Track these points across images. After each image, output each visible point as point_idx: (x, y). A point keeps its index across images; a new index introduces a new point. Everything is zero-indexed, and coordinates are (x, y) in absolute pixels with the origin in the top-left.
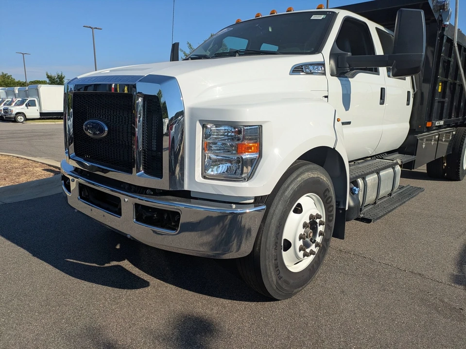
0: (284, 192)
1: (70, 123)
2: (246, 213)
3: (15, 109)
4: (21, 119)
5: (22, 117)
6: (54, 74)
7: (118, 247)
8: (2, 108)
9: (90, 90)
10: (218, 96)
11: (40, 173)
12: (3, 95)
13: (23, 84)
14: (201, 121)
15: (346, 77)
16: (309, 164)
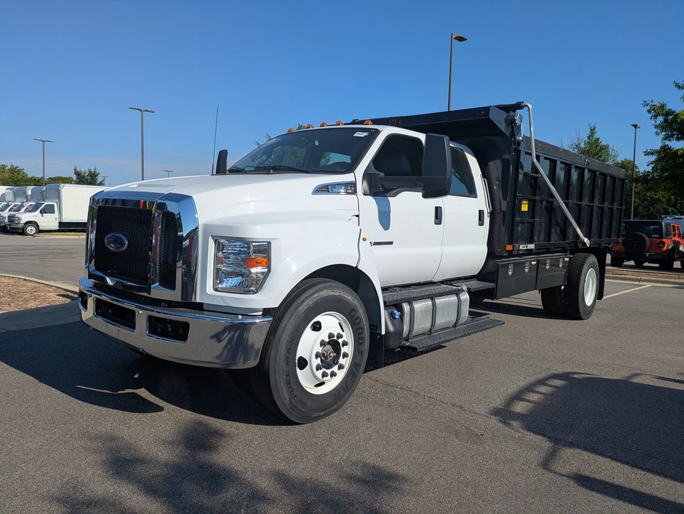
0: (297, 308)
1: (92, 236)
2: (256, 322)
3: (25, 217)
4: (32, 230)
5: (33, 228)
6: (84, 169)
7: (136, 376)
8: (6, 215)
9: (118, 205)
10: (251, 212)
11: (53, 299)
12: (10, 197)
13: (38, 181)
14: (213, 237)
15: (386, 196)
16: (330, 281)
